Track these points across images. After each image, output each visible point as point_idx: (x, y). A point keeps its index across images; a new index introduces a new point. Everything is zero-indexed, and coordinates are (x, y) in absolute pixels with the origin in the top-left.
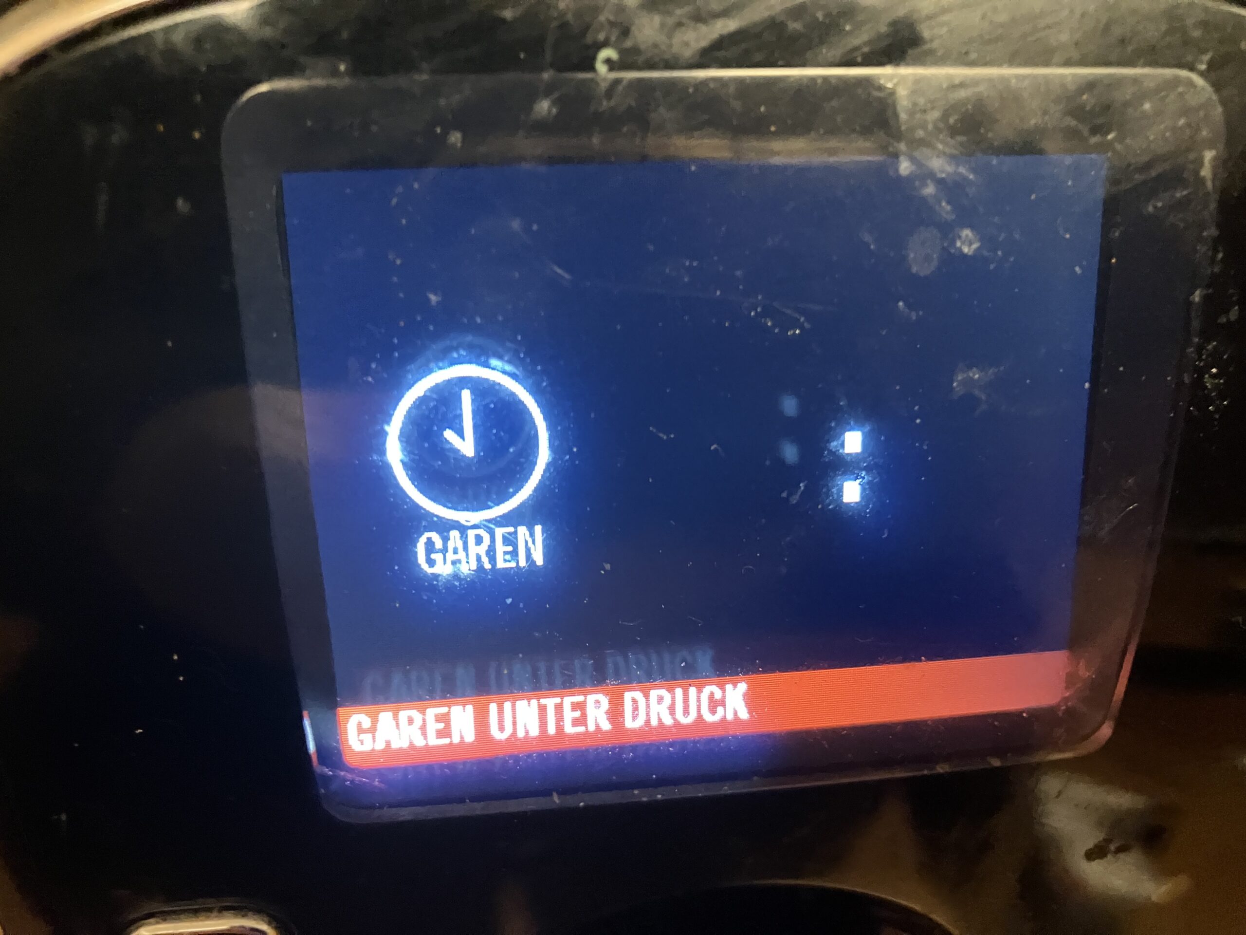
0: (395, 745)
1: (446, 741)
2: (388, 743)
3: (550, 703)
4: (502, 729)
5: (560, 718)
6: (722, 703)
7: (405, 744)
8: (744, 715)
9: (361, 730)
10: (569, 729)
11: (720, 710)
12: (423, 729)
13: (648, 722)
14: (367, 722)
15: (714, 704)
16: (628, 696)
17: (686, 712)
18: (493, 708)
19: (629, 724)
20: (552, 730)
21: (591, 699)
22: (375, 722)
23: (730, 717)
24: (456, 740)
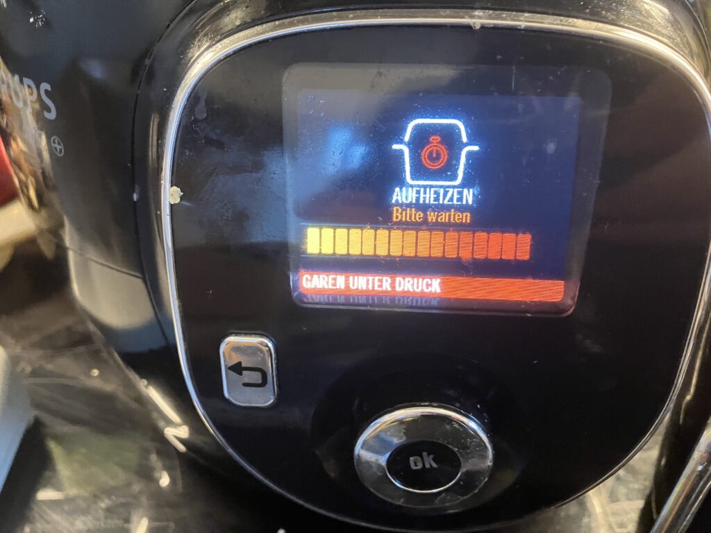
0: (318, 287)
1: (335, 288)
2: (316, 285)
3: (371, 278)
4: (353, 286)
6: (431, 285)
7: (321, 287)
8: (438, 290)
9: (307, 279)
10: (376, 288)
11: (430, 288)
12: (328, 283)
13: (404, 289)
14: (309, 277)
15: (428, 285)
16: (398, 279)
17: (418, 288)
18: (351, 278)
19: (398, 289)
20: (370, 288)
21: (384, 279)
22: (312, 278)
23: (433, 291)
24: (338, 287)
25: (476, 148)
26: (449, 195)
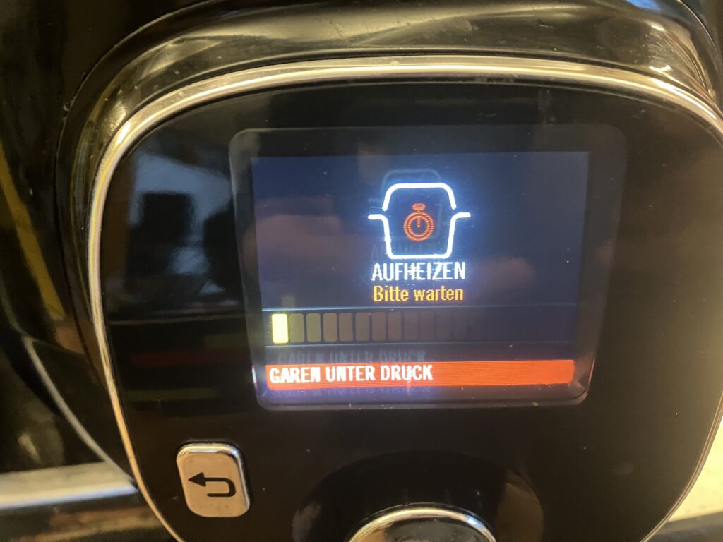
0: (288, 381)
1: (308, 381)
2: (285, 380)
3: (351, 368)
4: (331, 377)
5: (354, 375)
6: (421, 372)
7: (292, 381)
8: (430, 378)
9: (275, 375)
10: (358, 379)
11: (421, 376)
12: (300, 376)
13: (390, 378)
14: (277, 371)
15: (418, 373)
16: (383, 367)
17: (406, 376)
18: (328, 369)
19: (383, 378)
20: (351, 379)
21: (367, 368)
22: (281, 371)
23: (425, 378)
24: (312, 380)
25: (467, 215)
26: (438, 270)
